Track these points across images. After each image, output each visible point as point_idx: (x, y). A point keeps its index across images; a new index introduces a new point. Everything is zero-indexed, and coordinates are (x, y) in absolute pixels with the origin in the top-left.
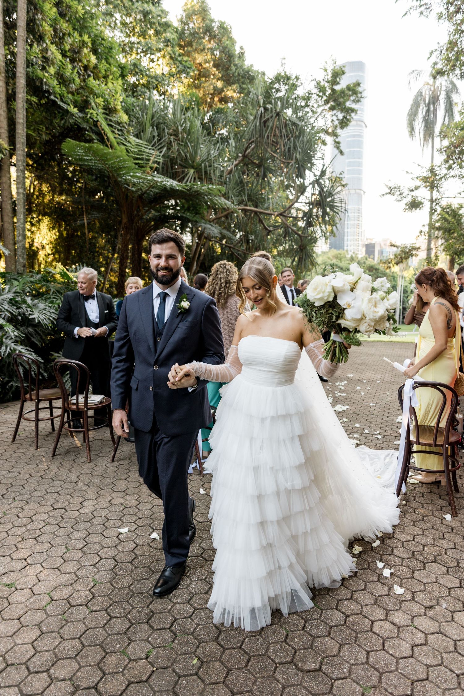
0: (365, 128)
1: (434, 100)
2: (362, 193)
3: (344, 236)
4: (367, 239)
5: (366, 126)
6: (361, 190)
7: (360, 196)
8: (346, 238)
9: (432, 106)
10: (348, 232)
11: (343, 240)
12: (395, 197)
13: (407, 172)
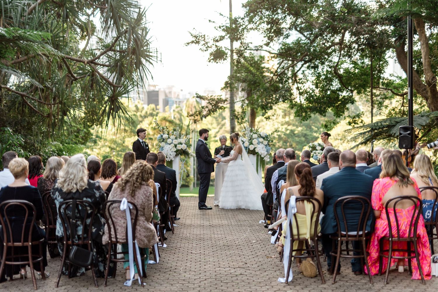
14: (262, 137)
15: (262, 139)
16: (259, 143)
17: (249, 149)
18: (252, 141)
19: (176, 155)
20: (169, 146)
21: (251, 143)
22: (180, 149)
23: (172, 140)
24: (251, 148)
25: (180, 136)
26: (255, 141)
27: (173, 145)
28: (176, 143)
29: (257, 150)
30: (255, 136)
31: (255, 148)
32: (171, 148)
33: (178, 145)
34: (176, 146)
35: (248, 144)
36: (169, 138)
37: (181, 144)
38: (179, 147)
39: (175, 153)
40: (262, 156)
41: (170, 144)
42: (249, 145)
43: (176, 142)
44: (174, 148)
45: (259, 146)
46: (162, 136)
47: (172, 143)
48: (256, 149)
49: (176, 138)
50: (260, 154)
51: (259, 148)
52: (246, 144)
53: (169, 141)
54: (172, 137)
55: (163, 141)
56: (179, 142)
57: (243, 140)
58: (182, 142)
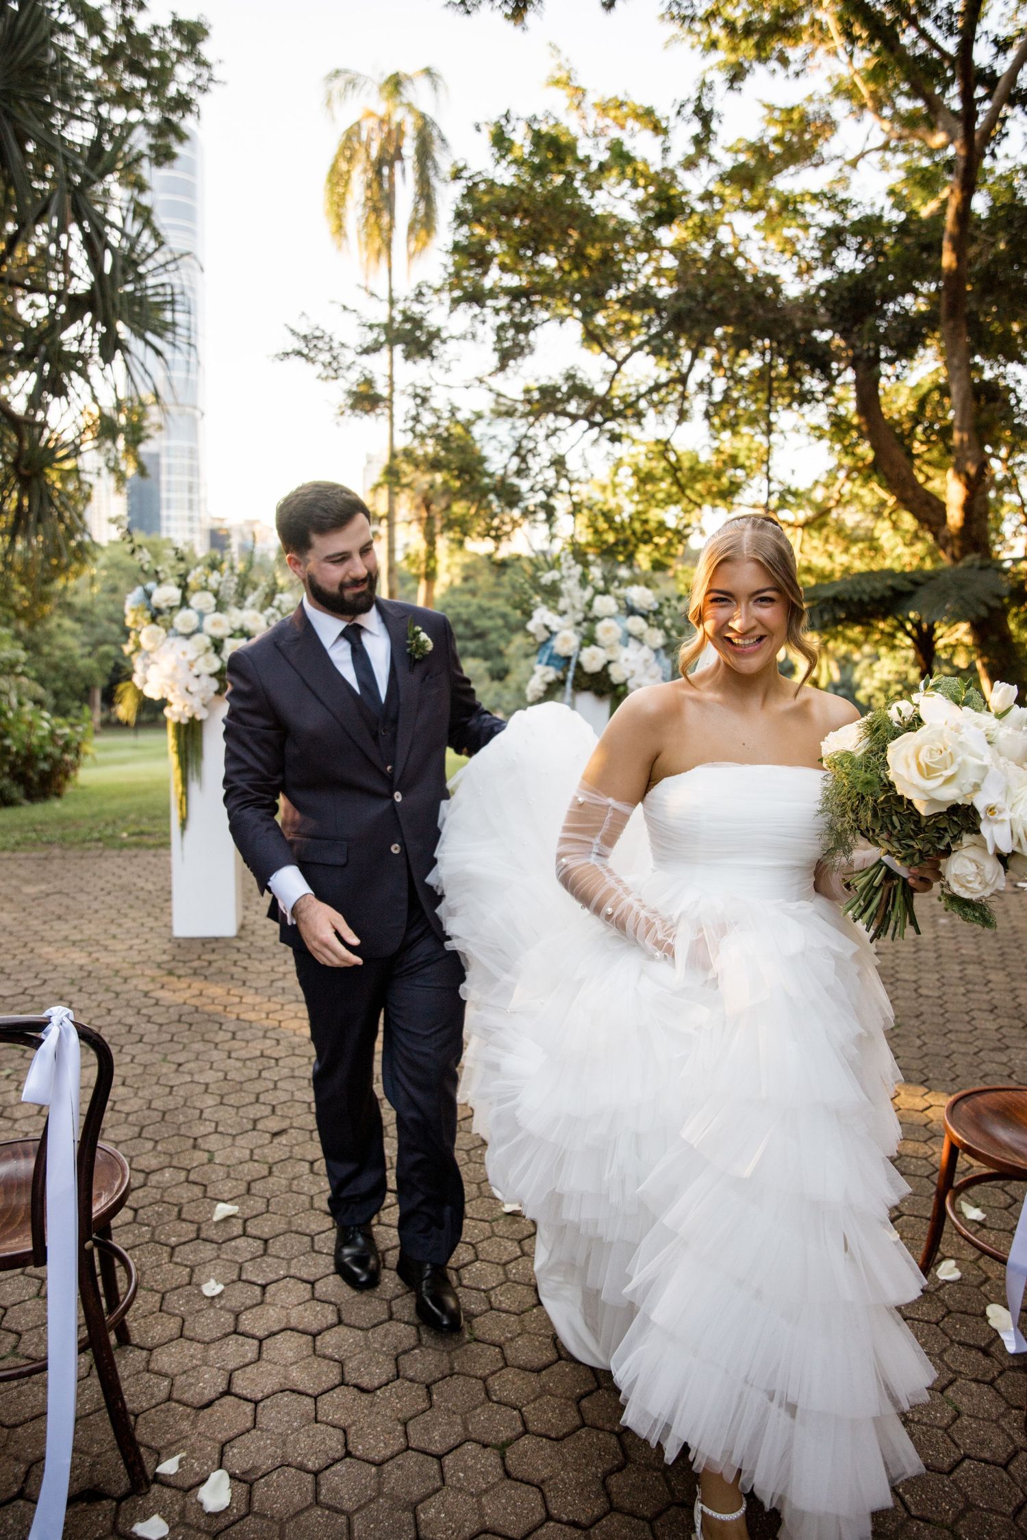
1: (388, 158)
2: (198, 414)
3: (159, 508)
6: (195, 407)
7: (194, 421)
8: (164, 513)
9: (386, 171)
10: (168, 500)
11: (158, 517)
12: (318, 368)
13: (345, 308)
15: (638, 620)
16: (625, 640)
17: (579, 666)
18: (591, 631)
20: (181, 644)
21: (590, 640)
23: (202, 615)
24: (592, 660)
25: (241, 596)
26: (605, 632)
27: (203, 640)
28: (219, 632)
29: (615, 673)
30: (605, 604)
31: (609, 662)
32: (191, 656)
33: (228, 642)
34: (217, 645)
35: (575, 641)
36: (185, 602)
39: (214, 685)
41: (188, 636)
42: (581, 646)
43: (218, 624)
44: (211, 655)
45: (625, 653)
46: (148, 595)
47: (198, 630)
48: (612, 669)
49: (220, 607)
51: (628, 666)
52: (566, 640)
53: (185, 619)
54: (204, 601)
55: (153, 619)
56: (237, 626)
57: (548, 623)
58: (250, 626)
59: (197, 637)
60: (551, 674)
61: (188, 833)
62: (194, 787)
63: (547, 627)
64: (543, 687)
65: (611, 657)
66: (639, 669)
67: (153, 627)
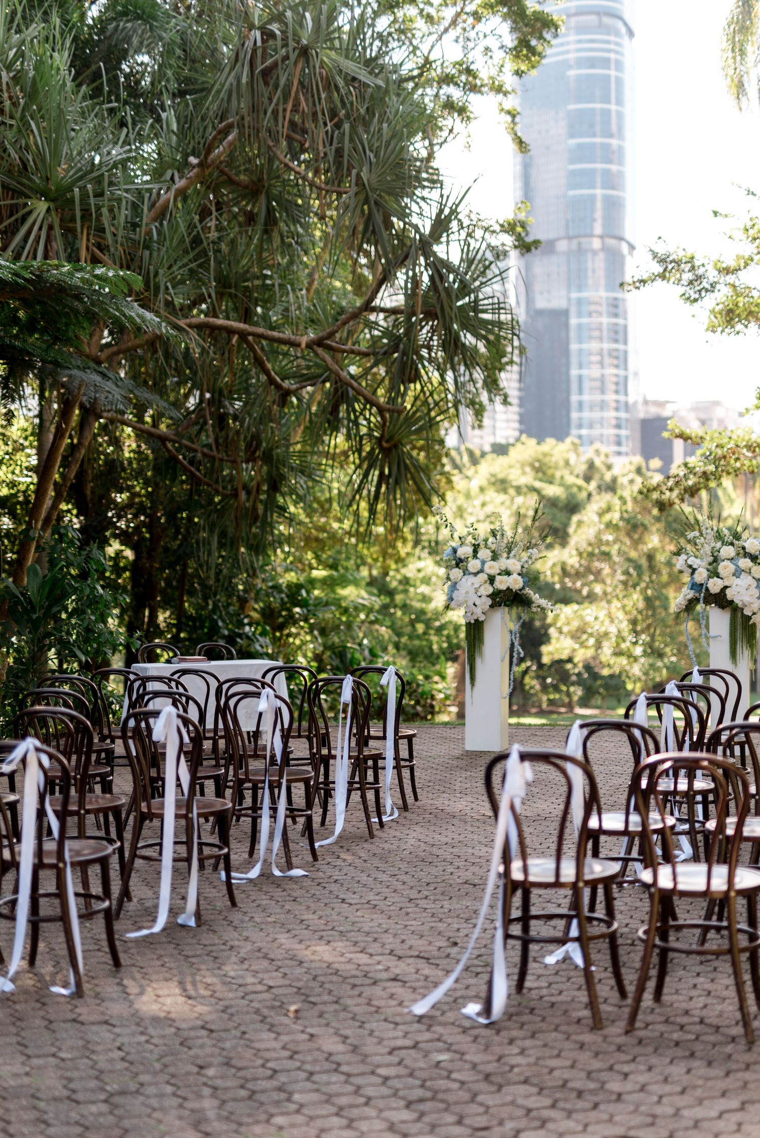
0: (626, 38)
4: (646, 402)
5: (631, 33)
7: (617, 261)
8: (574, 398)
14: (746, 554)
15: (748, 560)
16: (737, 573)
17: (707, 589)
18: (716, 569)
19: (491, 606)
20: (471, 579)
21: (714, 574)
22: (503, 587)
23: (483, 563)
24: (715, 586)
25: (509, 552)
26: (725, 568)
27: (483, 577)
28: (493, 572)
29: (729, 594)
30: (728, 551)
31: (726, 587)
32: (476, 586)
33: (498, 578)
34: (492, 579)
35: (706, 574)
36: (475, 555)
37: (508, 573)
38: (502, 583)
39: (489, 602)
40: (747, 612)
41: (476, 574)
42: (709, 577)
43: (492, 568)
44: (488, 585)
45: (737, 581)
46: (455, 552)
47: (481, 571)
48: (728, 591)
49: (495, 557)
50: (740, 605)
51: (738, 589)
52: (700, 574)
53: (474, 565)
54: (484, 553)
55: (457, 565)
56: (503, 568)
57: (690, 562)
58: (511, 568)
59: (481, 575)
60: (691, 594)
61: (476, 688)
62: (478, 662)
63: (690, 566)
64: (684, 603)
65: (727, 584)
66: (743, 591)
67: (457, 570)
